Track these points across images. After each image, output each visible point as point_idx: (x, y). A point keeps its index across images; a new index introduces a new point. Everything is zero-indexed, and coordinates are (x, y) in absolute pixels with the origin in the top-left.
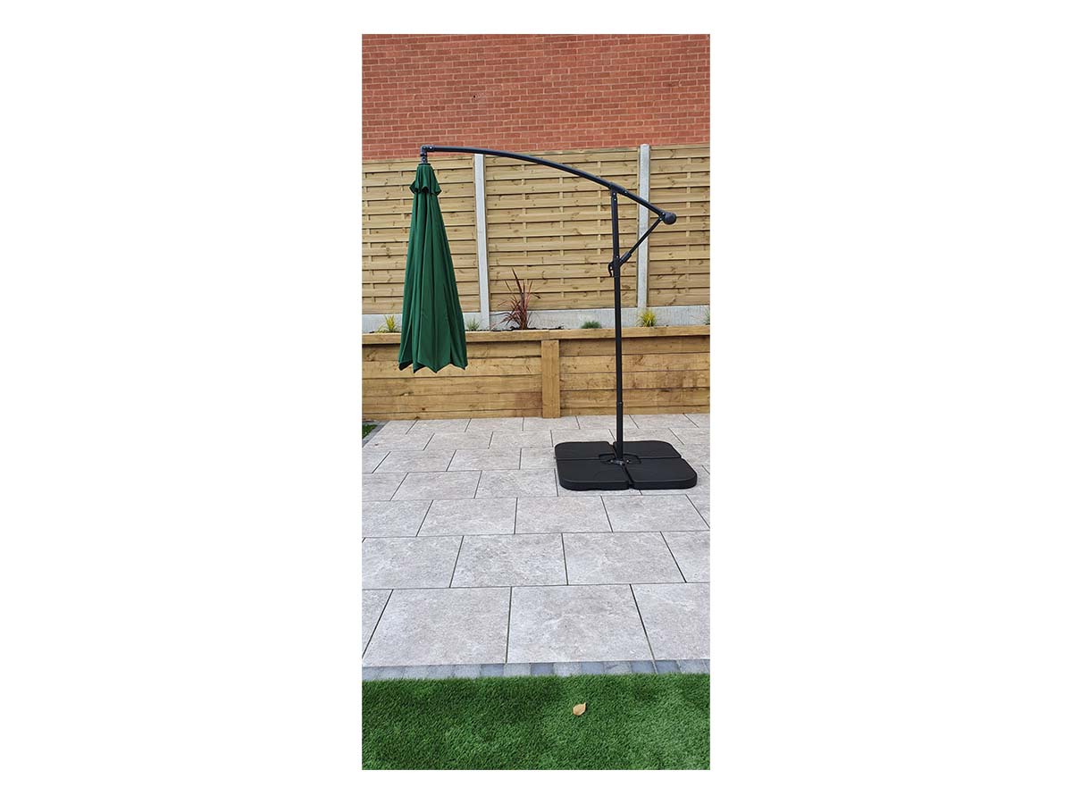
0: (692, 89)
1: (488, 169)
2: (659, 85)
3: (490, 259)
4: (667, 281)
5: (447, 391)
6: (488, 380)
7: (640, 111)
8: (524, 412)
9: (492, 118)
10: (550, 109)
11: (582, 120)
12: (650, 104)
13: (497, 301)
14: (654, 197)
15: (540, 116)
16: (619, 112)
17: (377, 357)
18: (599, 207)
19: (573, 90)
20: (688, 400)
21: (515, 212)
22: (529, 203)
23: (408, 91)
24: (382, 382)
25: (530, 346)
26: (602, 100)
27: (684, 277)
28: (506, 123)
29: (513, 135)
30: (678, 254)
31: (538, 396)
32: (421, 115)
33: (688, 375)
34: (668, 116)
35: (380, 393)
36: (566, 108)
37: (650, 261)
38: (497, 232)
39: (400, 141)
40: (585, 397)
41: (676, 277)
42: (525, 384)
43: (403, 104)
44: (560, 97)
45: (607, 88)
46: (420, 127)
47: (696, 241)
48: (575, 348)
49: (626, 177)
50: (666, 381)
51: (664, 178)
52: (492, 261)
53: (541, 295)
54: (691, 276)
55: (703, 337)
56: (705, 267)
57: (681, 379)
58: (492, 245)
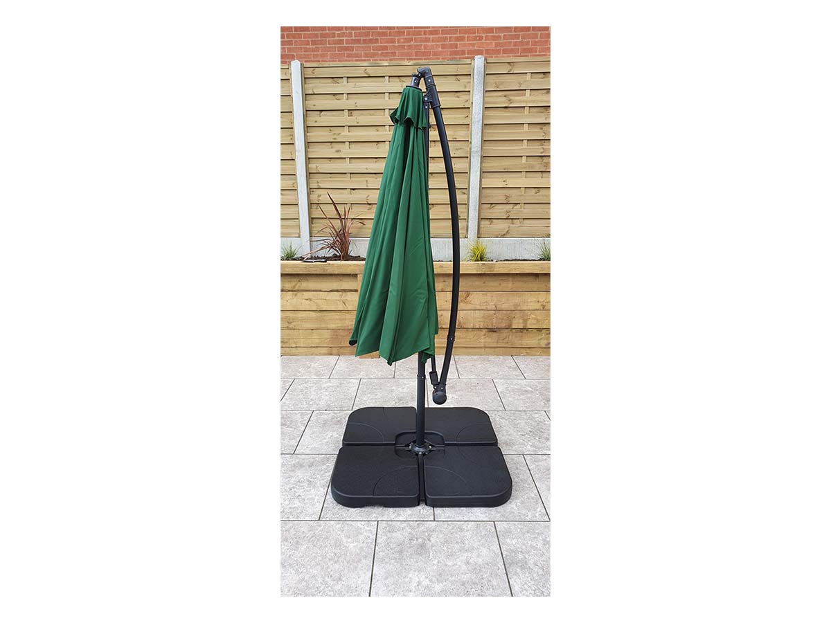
1: (307, 81)
3: (309, 180)
4: (499, 211)
6: (300, 315)
8: (341, 350)
13: (318, 226)
14: (489, 117)
20: (515, 340)
21: (337, 130)
22: (352, 120)
25: (346, 279)
27: (518, 206)
30: (513, 181)
33: (518, 315)
37: (482, 189)
38: (317, 151)
41: (509, 207)
42: (341, 320)
47: (532, 167)
49: (458, 94)
50: (494, 321)
51: (500, 96)
52: (312, 183)
53: (365, 222)
54: (526, 205)
55: (537, 275)
56: (542, 196)
57: (511, 319)
58: (313, 166)
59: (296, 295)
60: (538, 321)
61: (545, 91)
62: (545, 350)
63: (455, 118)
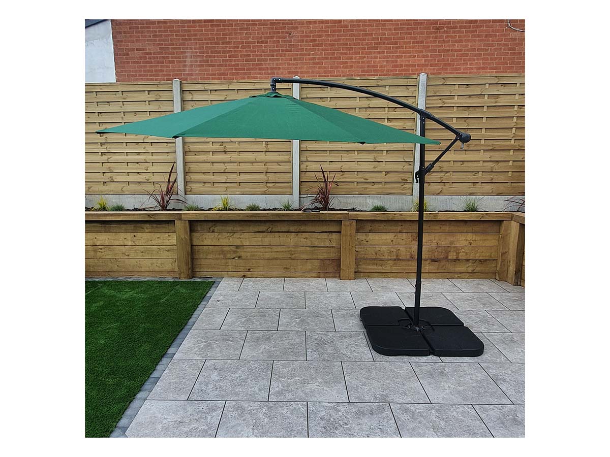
0: (454, 32)
1: (303, 89)
2: (429, 28)
3: (301, 156)
4: (435, 177)
5: (267, 256)
6: (299, 249)
7: (414, 47)
8: (327, 275)
9: (302, 50)
10: (346, 44)
11: (370, 53)
12: (422, 42)
13: (304, 186)
15: (339, 49)
16: (397, 48)
17: (216, 229)
18: (386, 120)
19: (364, 30)
20: (451, 267)
23: (241, 29)
24: (219, 249)
25: (332, 224)
26: (386, 39)
27: (448, 174)
28: (313, 54)
29: (318, 63)
31: (337, 262)
32: (250, 47)
33: (453, 249)
34: (435, 51)
35: (217, 256)
36: (359, 44)
39: (234, 65)
40: (373, 264)
41: (442, 174)
42: (327, 253)
43: (236, 38)
44: (354, 35)
45: (390, 29)
46: (249, 56)
48: (368, 227)
49: (407, 98)
50: (436, 254)
51: (437, 99)
52: (303, 157)
53: (339, 184)
54: (454, 173)
55: (466, 221)
56: (466, 167)
57: (447, 253)
58: (303, 146)
59: (297, 235)
60: (466, 254)
61: (468, 96)
62: (471, 274)
63: (405, 114)
